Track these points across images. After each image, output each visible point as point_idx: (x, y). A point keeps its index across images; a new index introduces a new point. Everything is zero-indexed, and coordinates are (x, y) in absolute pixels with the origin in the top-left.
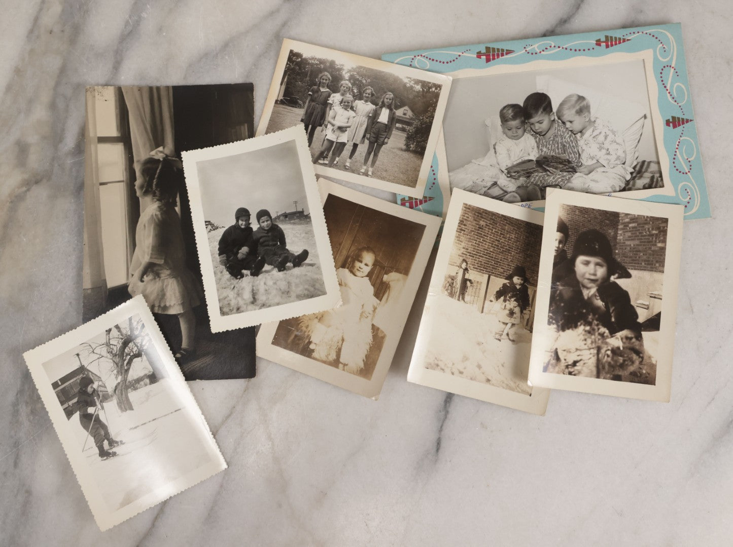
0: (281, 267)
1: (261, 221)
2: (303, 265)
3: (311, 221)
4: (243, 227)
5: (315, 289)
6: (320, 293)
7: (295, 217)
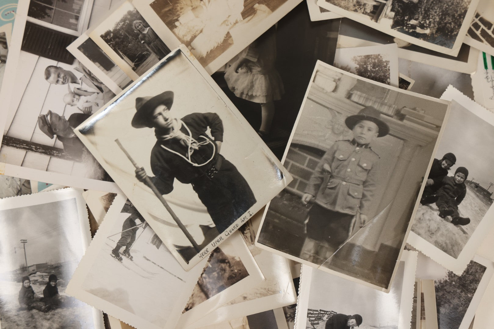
0: (443, 215)
1: (458, 174)
2: (459, 226)
3: (491, 205)
4: (443, 166)
5: (452, 248)
6: (452, 253)
7: (482, 193)
